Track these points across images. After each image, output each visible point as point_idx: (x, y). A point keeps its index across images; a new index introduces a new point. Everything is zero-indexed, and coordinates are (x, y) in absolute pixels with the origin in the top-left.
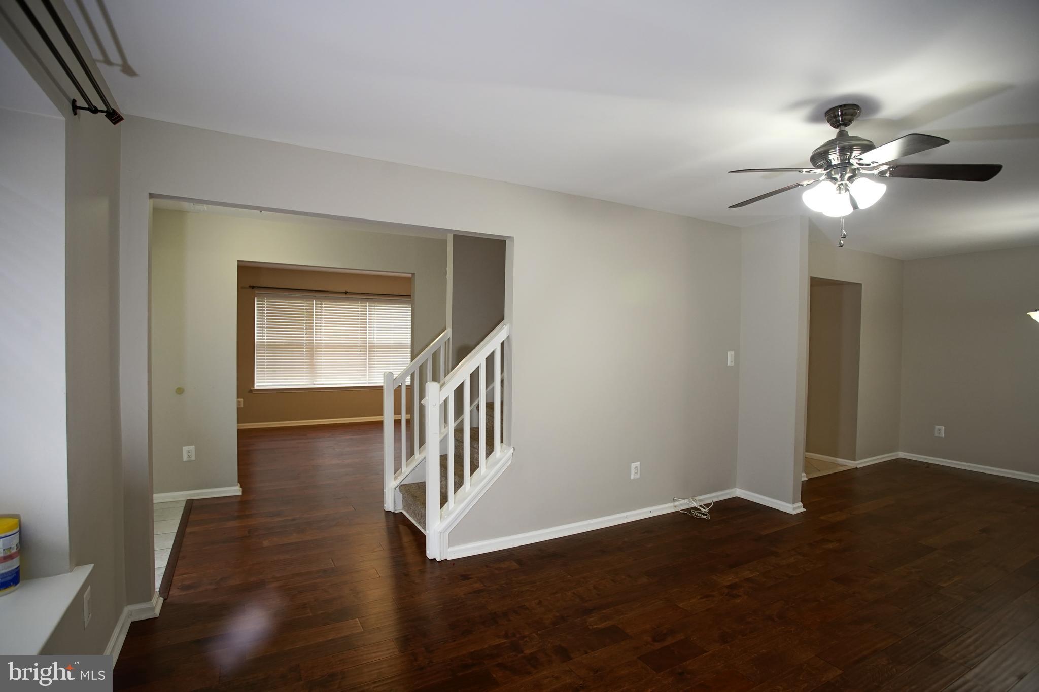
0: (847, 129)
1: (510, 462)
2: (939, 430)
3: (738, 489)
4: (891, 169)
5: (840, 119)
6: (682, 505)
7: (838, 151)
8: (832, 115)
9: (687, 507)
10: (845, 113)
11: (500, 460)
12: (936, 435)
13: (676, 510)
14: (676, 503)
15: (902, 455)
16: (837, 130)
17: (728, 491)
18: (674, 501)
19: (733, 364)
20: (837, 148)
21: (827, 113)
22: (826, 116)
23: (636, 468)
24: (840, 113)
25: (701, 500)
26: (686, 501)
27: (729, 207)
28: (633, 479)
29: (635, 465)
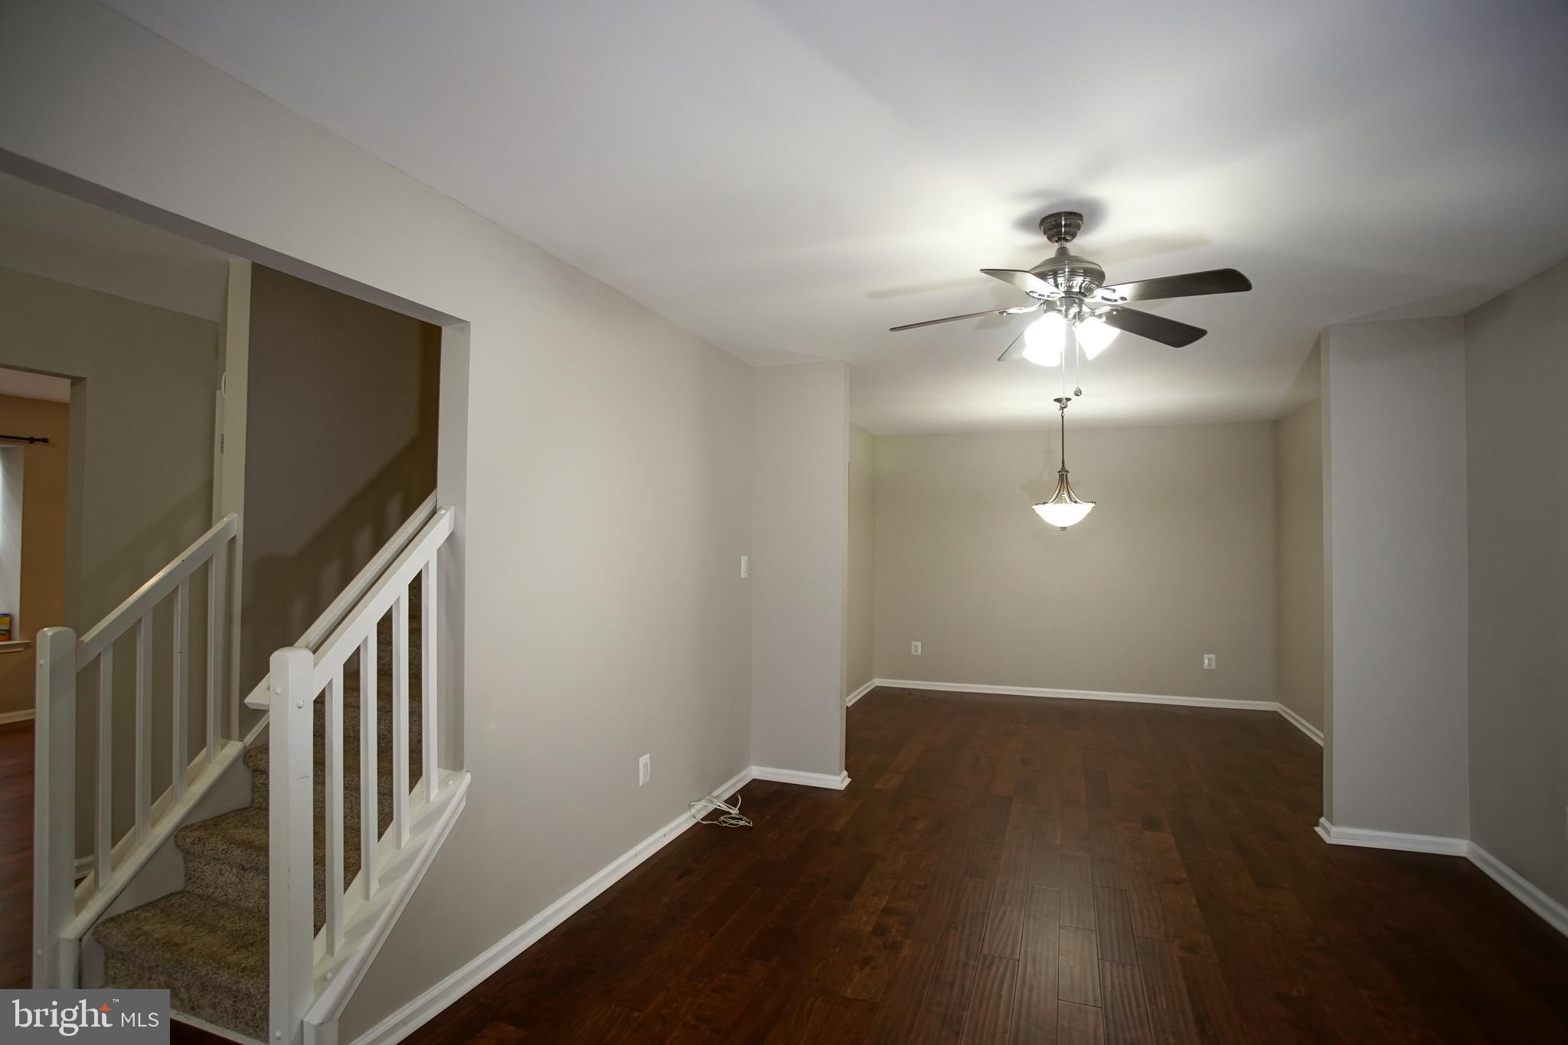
0: (1068, 245)
1: (463, 804)
2: (916, 646)
3: (753, 767)
4: (1115, 313)
5: (1063, 230)
6: (698, 812)
7: (1067, 273)
8: (1053, 223)
9: (704, 813)
10: (1070, 224)
11: (444, 806)
12: (913, 653)
13: (695, 821)
14: (693, 811)
15: (878, 682)
16: (1056, 246)
17: (744, 773)
18: (690, 807)
19: (746, 574)
20: (1067, 270)
21: (1043, 221)
22: (1041, 224)
23: (645, 765)
24: (1063, 223)
25: (718, 797)
26: (703, 803)
27: (892, 329)
28: (643, 785)
29: (645, 759)
